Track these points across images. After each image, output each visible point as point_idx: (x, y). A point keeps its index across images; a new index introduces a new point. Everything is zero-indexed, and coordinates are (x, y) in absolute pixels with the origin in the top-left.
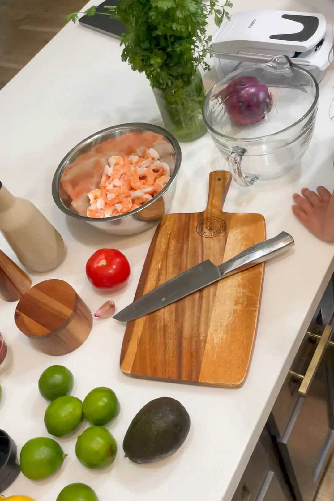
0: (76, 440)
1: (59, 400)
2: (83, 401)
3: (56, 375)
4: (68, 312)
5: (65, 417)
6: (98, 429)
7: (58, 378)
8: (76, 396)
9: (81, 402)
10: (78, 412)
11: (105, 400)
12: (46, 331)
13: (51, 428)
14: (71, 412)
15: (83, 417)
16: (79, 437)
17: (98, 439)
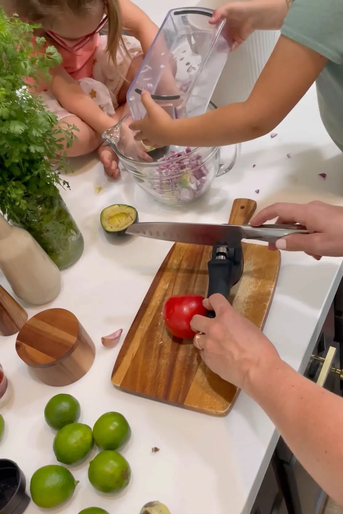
0: (88, 466)
1: (68, 427)
2: (92, 427)
3: (63, 403)
4: (72, 339)
5: (75, 443)
6: (110, 453)
7: (65, 406)
8: (84, 423)
9: (90, 428)
10: (89, 438)
11: (116, 424)
12: (51, 359)
13: (61, 455)
14: (81, 438)
15: (94, 443)
16: (91, 463)
17: (112, 462)
